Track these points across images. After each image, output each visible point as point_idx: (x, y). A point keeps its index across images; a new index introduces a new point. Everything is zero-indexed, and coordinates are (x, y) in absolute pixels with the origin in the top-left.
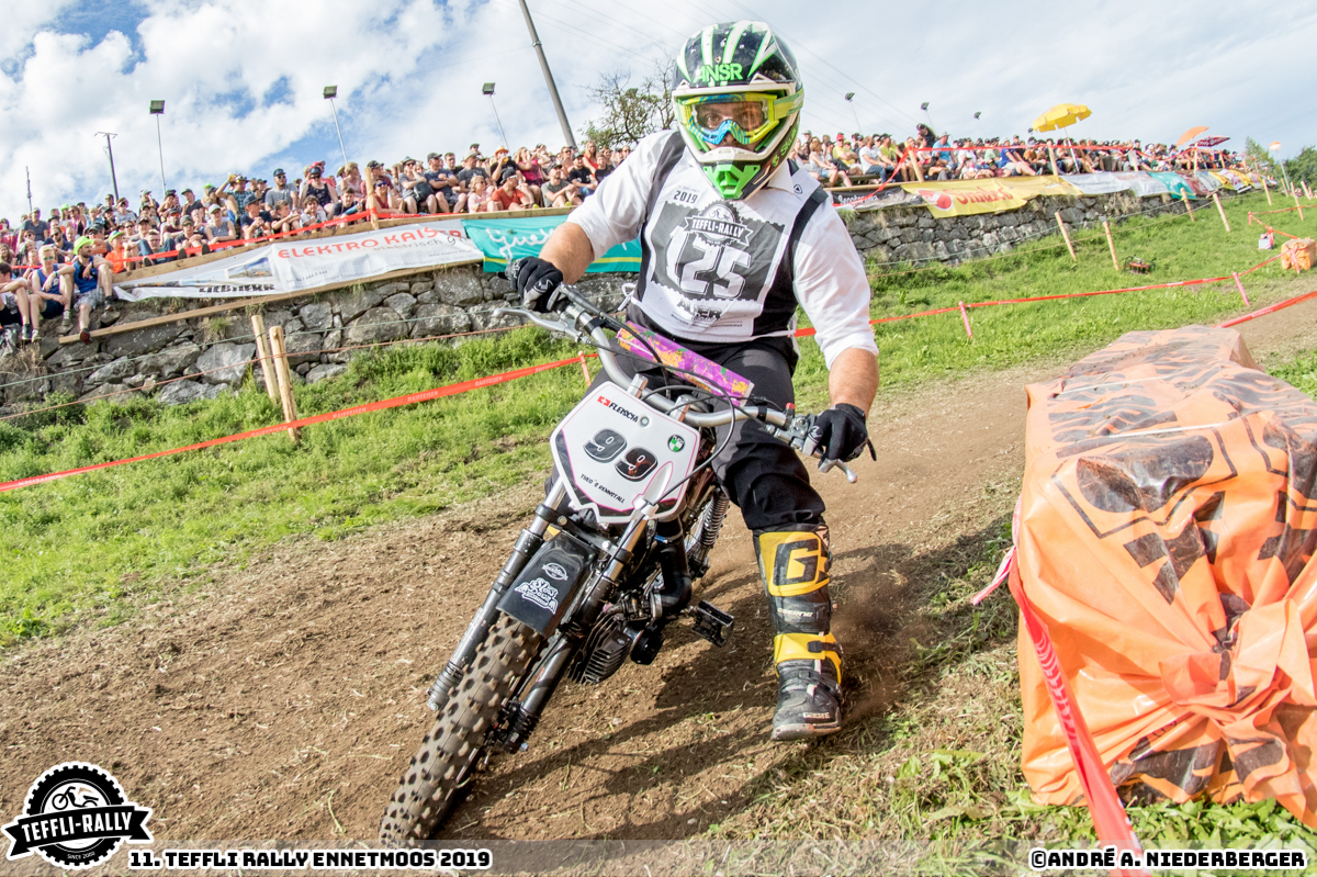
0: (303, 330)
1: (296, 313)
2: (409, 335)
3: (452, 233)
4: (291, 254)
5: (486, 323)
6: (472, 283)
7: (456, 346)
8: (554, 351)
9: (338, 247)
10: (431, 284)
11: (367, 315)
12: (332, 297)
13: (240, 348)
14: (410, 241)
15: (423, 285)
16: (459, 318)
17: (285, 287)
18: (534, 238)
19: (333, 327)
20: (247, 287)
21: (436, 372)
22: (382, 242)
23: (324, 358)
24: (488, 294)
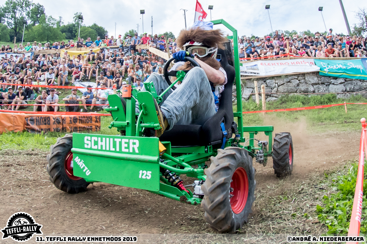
0: (266, 86)
1: (265, 82)
2: (296, 92)
3: (311, 63)
4: (264, 64)
5: (318, 91)
6: (316, 79)
7: (310, 96)
8: (337, 101)
9: (278, 64)
10: (304, 77)
11: (285, 84)
12: (276, 78)
13: (248, 89)
14: (298, 64)
15: (301, 78)
16: (311, 89)
17: (263, 74)
18: (335, 67)
19: (275, 87)
20: (252, 73)
21: (303, 103)
22: (290, 64)
23: (272, 95)
24: (320, 82)
